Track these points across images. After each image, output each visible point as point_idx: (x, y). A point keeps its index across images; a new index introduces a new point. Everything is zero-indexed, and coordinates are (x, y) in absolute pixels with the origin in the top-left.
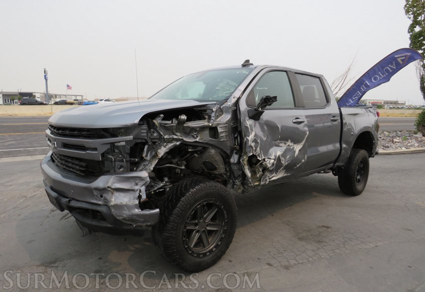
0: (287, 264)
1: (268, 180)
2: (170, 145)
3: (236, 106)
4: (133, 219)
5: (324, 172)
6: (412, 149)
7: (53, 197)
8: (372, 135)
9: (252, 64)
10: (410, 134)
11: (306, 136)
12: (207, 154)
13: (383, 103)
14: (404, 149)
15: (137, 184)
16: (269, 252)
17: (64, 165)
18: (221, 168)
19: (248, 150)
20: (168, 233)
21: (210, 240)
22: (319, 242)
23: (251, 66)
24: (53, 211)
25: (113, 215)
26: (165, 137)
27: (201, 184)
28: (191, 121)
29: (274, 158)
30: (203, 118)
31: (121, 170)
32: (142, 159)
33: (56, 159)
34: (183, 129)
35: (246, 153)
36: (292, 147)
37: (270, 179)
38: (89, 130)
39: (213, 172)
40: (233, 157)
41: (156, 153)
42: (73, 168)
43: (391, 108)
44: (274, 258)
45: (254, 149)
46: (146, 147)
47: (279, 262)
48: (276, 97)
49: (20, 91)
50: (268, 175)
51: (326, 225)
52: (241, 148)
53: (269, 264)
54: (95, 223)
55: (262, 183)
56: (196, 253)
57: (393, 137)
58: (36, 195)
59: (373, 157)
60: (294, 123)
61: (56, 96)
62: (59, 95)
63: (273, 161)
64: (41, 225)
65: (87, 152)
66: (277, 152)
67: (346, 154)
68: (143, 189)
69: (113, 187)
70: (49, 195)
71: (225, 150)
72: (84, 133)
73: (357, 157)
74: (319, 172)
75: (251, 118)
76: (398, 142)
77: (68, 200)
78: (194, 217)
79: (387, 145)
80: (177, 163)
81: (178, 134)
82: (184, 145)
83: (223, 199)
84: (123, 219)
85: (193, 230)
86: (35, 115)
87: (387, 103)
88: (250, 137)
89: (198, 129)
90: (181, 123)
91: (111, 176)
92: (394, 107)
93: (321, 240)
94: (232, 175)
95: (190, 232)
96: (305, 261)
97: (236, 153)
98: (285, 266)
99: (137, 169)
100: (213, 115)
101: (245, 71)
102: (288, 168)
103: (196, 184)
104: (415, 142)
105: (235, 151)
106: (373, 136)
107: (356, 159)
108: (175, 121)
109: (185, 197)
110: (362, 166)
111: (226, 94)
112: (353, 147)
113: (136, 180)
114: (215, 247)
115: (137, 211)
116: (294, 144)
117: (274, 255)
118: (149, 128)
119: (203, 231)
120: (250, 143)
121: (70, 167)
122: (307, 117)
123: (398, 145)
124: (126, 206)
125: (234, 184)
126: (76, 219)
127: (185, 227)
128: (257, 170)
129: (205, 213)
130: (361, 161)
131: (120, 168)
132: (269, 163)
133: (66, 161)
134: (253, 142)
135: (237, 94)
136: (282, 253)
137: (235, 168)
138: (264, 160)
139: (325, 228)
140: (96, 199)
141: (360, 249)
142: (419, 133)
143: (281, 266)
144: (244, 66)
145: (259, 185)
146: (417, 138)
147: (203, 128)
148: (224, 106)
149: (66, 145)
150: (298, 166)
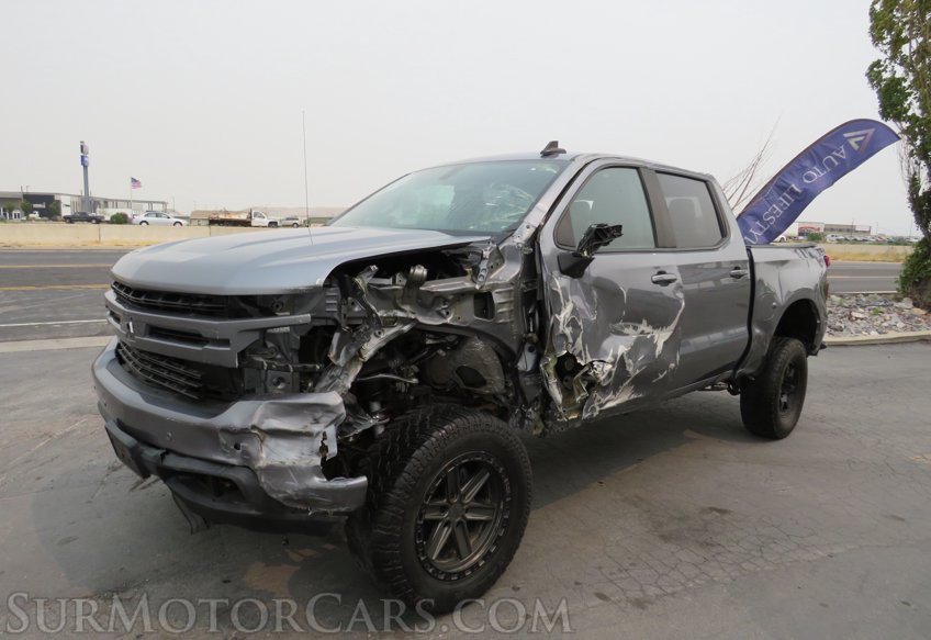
0: (639, 595)
1: (598, 409)
2: (389, 332)
3: (533, 246)
4: (308, 498)
5: (713, 389)
6: (892, 335)
7: (124, 445)
8: (815, 307)
9: (564, 152)
10: (886, 301)
11: (680, 311)
12: (465, 350)
13: (822, 230)
14: (874, 335)
15: (316, 421)
16: (600, 568)
17: (149, 373)
18: (496, 382)
19: (556, 343)
20: (383, 530)
21: (471, 542)
22: (707, 544)
23: (561, 156)
24: (114, 469)
25: (261, 488)
26: (379, 314)
27: (458, 420)
28: (434, 279)
29: (612, 360)
30: (461, 273)
31: (280, 387)
32: (328, 363)
33: (128, 357)
34: (418, 297)
35: (553, 350)
36: (649, 336)
37: (601, 406)
38: (209, 298)
39: (478, 390)
40: (522, 360)
41: (359, 351)
42: (171, 382)
43: (839, 241)
44: (611, 581)
45: (571, 340)
46: (336, 336)
47: (623, 590)
48: (620, 227)
49: (25, 191)
50: (599, 397)
51: (719, 507)
52: (542, 337)
53: (601, 596)
54: (220, 506)
55: (585, 415)
56: (443, 573)
57: (850, 307)
58: (74, 431)
59: (816, 355)
60: (655, 282)
61: (106, 202)
62: (113, 201)
63: (610, 366)
64: (90, 502)
65: (207, 347)
66: (617, 347)
67: (761, 349)
68: (331, 431)
69: (264, 427)
70: (113, 440)
71: (506, 341)
72: (200, 304)
73: (782, 356)
74: (702, 389)
75: (564, 272)
76: (862, 319)
77: (159, 452)
78: (440, 492)
79: (838, 324)
80: (398, 369)
81: (407, 308)
82: (420, 331)
83: (504, 453)
84: (287, 499)
85: (437, 521)
86: (63, 247)
87: (832, 230)
88: (562, 316)
89: (451, 297)
90: (414, 283)
91: (259, 402)
92: (846, 240)
93: (709, 541)
94: (520, 398)
95: (430, 526)
96: (680, 588)
97: (531, 350)
98: (637, 600)
99: (314, 385)
100: (483, 265)
101: (548, 167)
102: (640, 382)
103: (446, 421)
104: (897, 319)
105: (527, 346)
106: (817, 310)
107: (780, 360)
108: (401, 281)
109: (423, 448)
110: (792, 374)
111: (509, 218)
112: (775, 334)
113: (316, 411)
114: (484, 558)
115: (318, 481)
116: (654, 328)
117: (611, 574)
118: (345, 295)
119: (459, 523)
120: (561, 327)
121: (164, 380)
122: (682, 268)
123: (863, 326)
124: (293, 469)
125: (524, 416)
126: (174, 493)
127: (421, 516)
128: (575, 388)
129: (463, 485)
130: (790, 365)
131: (278, 383)
132: (603, 370)
133: (154, 366)
134: (568, 325)
135: (535, 219)
136: (626, 570)
137: (527, 382)
138: (591, 363)
139: (717, 514)
140: (225, 452)
141: (796, 561)
142: (905, 299)
143: (628, 600)
144: (545, 154)
145: (579, 418)
146: (901, 309)
147: (461, 295)
148: (505, 244)
149: (155, 331)
150: (661, 376)
